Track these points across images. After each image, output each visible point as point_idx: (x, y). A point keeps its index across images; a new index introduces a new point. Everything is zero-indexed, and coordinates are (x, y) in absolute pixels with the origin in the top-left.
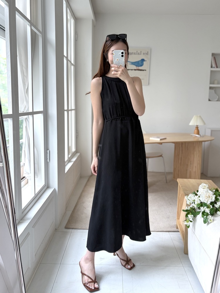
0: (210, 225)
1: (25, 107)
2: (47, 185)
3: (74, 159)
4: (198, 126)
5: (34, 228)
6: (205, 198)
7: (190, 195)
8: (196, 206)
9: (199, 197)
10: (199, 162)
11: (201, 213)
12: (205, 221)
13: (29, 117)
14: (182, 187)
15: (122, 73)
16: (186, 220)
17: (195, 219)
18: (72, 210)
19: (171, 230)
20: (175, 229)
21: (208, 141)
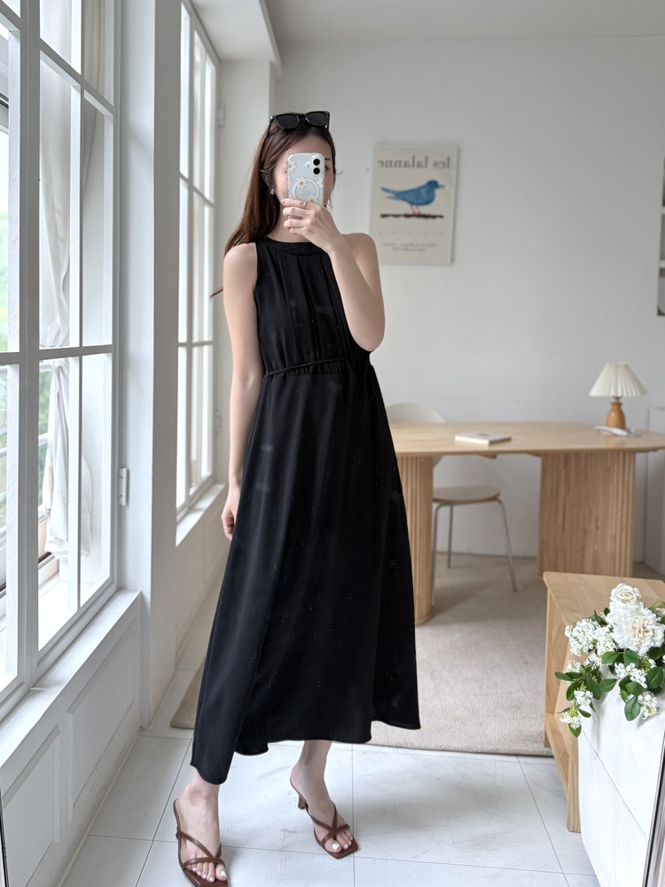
0: (647, 724)
1: (58, 334)
2: (116, 582)
3: (205, 504)
4: (621, 400)
5: (72, 713)
6: (631, 634)
7: (581, 625)
8: (599, 662)
9: (611, 630)
10: (624, 522)
11: (617, 686)
12: (631, 713)
13: (67, 364)
14: (557, 598)
16: (567, 710)
17: (599, 707)
18: (197, 668)
19: (525, 748)
20: (540, 748)
21: (655, 449)
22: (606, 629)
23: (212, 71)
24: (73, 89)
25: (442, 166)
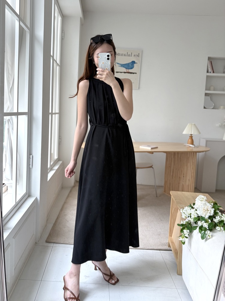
0: (208, 241)
1: (8, 107)
2: (28, 194)
3: (56, 168)
4: (192, 136)
5: (15, 239)
6: (203, 212)
7: (186, 208)
8: (192, 221)
9: (196, 210)
11: (198, 228)
12: (203, 237)
13: (12, 118)
14: (176, 199)
15: (106, 77)
16: (181, 236)
17: (191, 235)
18: (54, 223)
19: (162, 248)
20: (167, 248)
21: (203, 152)
22: (194, 210)
23: (60, 19)
24: (16, 20)
25: (137, 56)
